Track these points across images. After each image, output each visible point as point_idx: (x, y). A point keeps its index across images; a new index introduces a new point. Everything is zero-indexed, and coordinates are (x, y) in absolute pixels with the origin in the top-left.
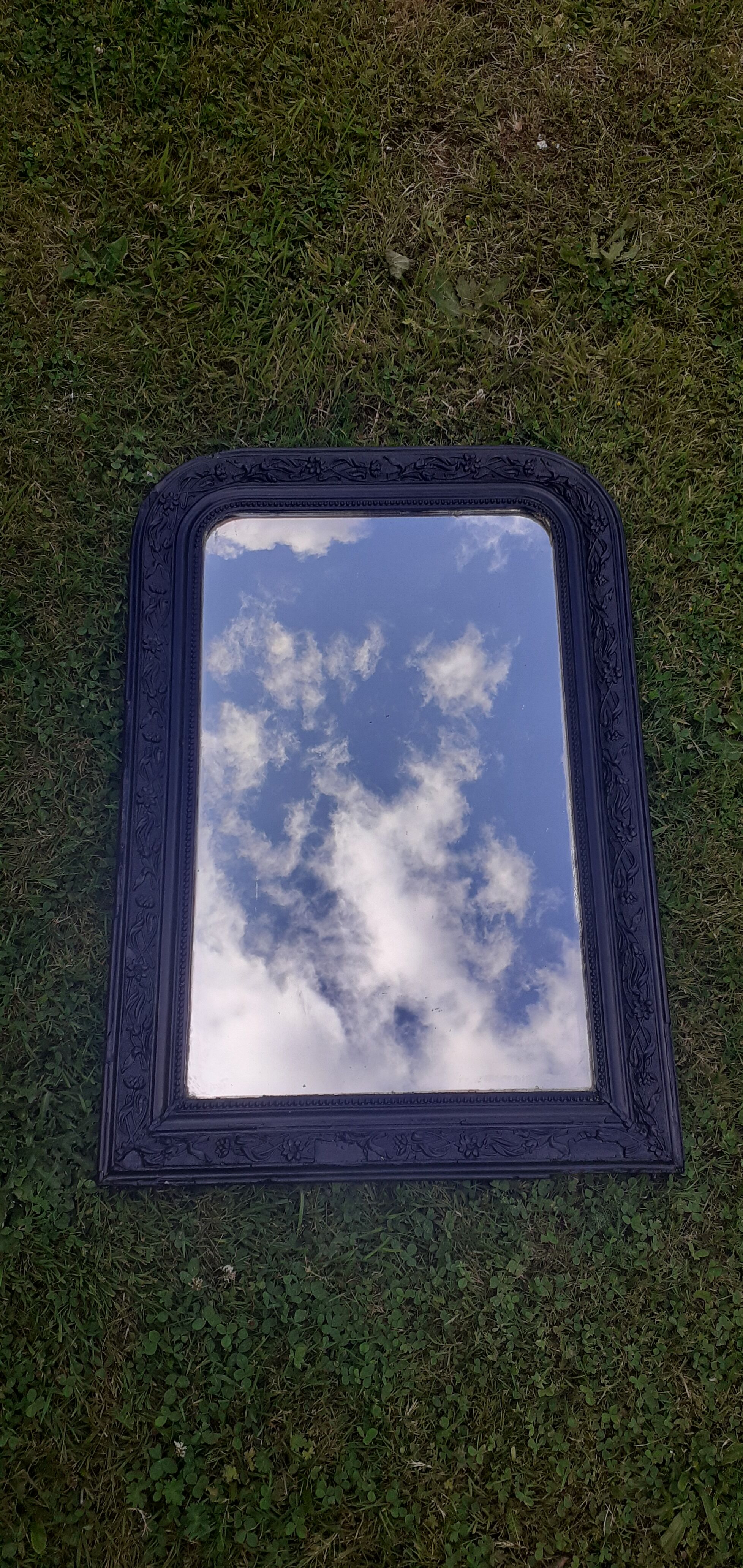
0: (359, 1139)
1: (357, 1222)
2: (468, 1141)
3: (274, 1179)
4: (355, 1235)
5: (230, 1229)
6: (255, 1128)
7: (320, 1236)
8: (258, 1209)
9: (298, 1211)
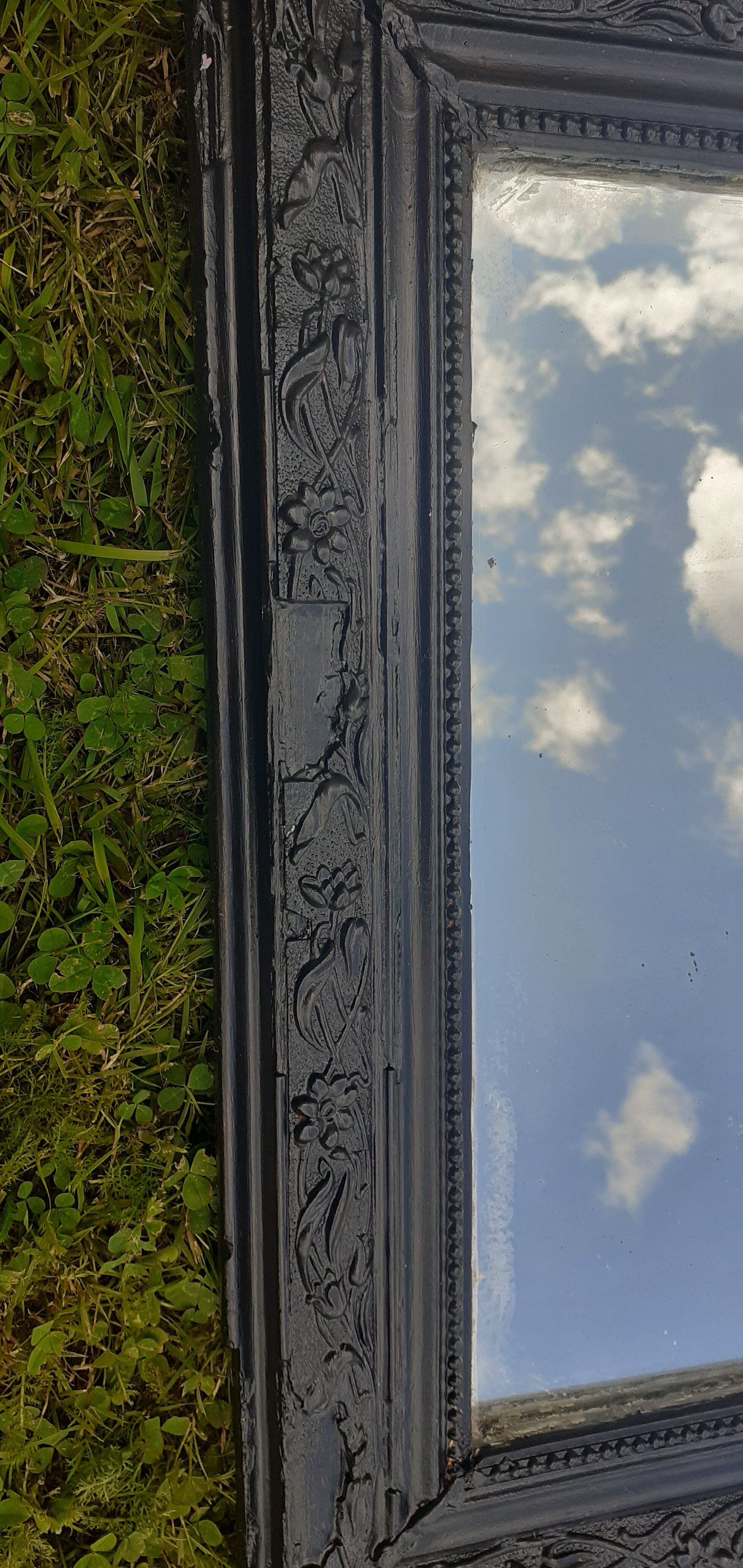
0: (347, 751)
1: (77, 736)
2: (342, 1100)
3: (217, 458)
4: (36, 731)
5: (45, 300)
6: (381, 392)
7: (29, 616)
8: (114, 404)
9: (106, 540)
